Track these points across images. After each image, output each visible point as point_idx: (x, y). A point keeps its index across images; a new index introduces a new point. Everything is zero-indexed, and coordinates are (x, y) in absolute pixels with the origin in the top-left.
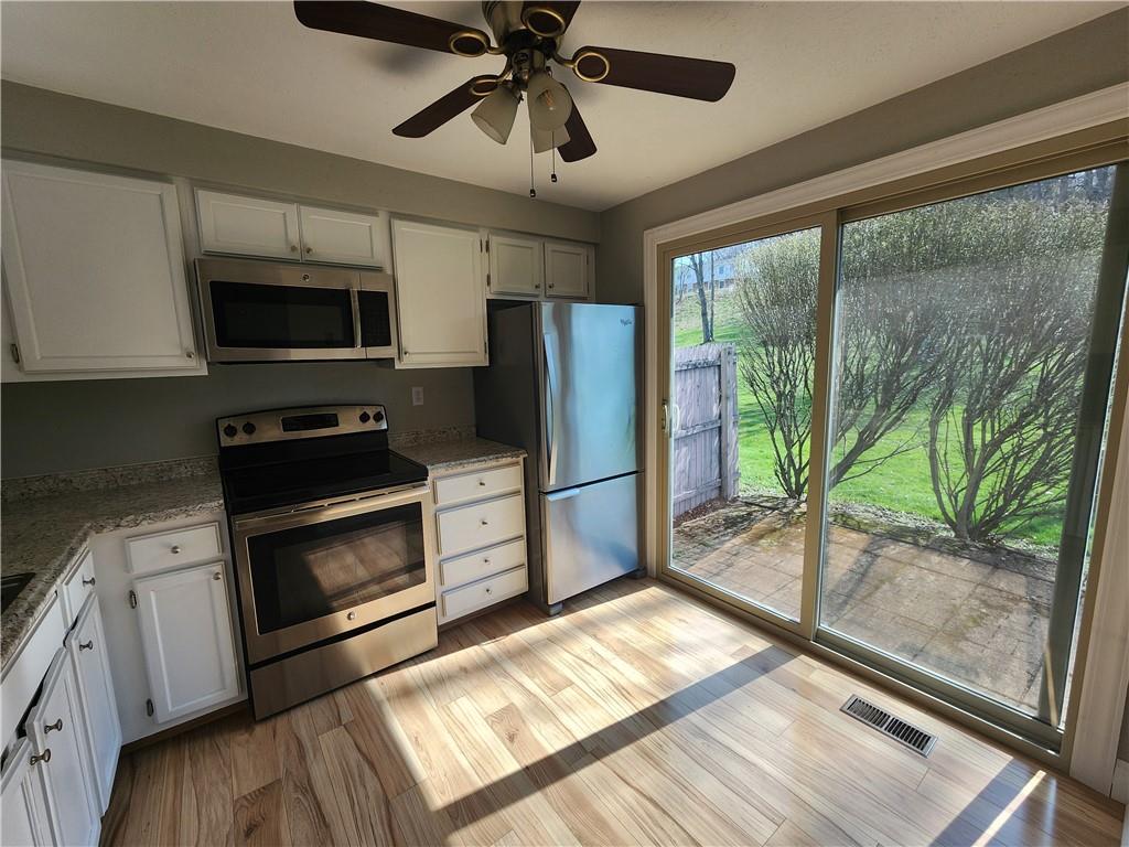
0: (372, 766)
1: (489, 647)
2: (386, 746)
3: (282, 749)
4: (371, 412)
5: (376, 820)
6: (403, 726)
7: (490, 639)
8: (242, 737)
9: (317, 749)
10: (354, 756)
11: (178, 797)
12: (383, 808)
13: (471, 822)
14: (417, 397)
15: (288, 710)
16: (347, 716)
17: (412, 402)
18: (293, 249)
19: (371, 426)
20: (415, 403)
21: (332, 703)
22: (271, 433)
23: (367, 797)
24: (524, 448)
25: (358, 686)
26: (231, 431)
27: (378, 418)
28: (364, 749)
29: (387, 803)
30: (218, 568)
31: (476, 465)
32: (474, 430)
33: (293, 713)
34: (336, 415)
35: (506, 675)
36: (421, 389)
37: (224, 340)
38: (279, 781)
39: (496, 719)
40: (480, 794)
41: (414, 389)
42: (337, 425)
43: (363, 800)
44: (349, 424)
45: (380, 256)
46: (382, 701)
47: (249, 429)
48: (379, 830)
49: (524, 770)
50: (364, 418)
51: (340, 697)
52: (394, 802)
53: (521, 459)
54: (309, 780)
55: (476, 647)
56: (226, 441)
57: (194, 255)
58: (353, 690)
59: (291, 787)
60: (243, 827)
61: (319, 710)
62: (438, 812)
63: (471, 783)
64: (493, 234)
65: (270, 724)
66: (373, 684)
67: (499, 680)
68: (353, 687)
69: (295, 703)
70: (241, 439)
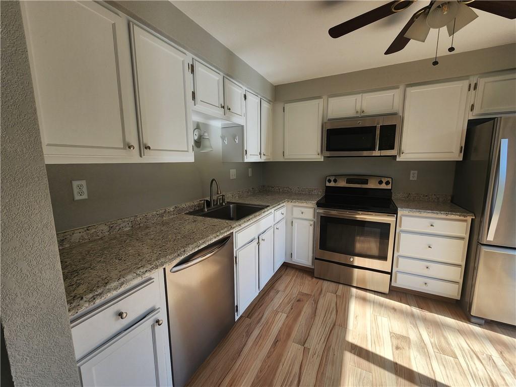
0: (337, 311)
1: (416, 310)
2: (345, 310)
3: (316, 288)
4: (384, 180)
5: (328, 326)
6: (355, 308)
7: (419, 308)
8: (310, 278)
9: (325, 295)
10: (333, 305)
11: (290, 281)
12: (332, 325)
13: (357, 355)
14: (413, 176)
15: (324, 280)
16: (339, 293)
17: (409, 178)
18: (357, 112)
19: (383, 186)
20: (411, 179)
21: (337, 287)
22: (342, 183)
23: (330, 318)
24: (473, 213)
25: (349, 287)
26: (330, 181)
27: (387, 183)
28: (338, 305)
29: (334, 325)
30: (312, 223)
31: (431, 214)
32: (450, 198)
33: (325, 281)
34: (367, 180)
35: (416, 326)
36: (416, 172)
37: (328, 149)
38: (311, 295)
39: (394, 336)
40: (367, 352)
41: (412, 172)
42: (367, 184)
43: (328, 318)
44: (372, 185)
45: (397, 107)
46: (353, 296)
47: (335, 181)
48: (327, 329)
49: (394, 363)
50: (381, 182)
51: (341, 286)
52: (336, 326)
53: (469, 219)
54: (318, 301)
55: (408, 306)
56: (328, 184)
57: (325, 121)
58: (346, 287)
59: (313, 299)
60: (298, 299)
61: (332, 286)
62: (348, 342)
63: (367, 345)
64: (481, 77)
65: (318, 280)
66: (354, 290)
67: (409, 325)
68: (347, 286)
69: (328, 279)
70: (332, 184)
